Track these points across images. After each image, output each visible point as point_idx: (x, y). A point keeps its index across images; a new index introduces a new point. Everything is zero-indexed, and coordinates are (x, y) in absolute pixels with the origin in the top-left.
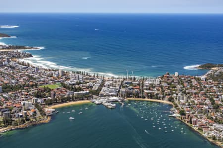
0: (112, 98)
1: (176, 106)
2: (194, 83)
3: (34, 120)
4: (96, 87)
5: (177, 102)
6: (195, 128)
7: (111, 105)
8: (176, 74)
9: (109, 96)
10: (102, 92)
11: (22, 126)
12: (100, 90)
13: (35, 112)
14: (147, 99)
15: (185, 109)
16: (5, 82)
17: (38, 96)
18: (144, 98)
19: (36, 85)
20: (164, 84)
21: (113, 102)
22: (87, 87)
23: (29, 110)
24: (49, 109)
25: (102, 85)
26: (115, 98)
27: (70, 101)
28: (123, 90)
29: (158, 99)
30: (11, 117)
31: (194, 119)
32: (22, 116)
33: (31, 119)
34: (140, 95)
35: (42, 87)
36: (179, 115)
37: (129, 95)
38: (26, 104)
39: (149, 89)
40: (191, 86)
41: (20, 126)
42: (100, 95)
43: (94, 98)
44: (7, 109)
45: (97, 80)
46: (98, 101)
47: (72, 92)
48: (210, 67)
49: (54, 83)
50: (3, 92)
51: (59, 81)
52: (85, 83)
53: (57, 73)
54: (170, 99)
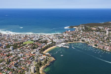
3: (49, 60)
31: (105, 47)
32: (43, 59)
36: (95, 46)
41: (46, 65)
42: (56, 43)
43: (56, 45)
44: (32, 58)
45: (44, 37)
46: (60, 46)
47: (44, 43)
48: (73, 27)
49: (27, 41)
50: (14, 49)
51: (28, 40)
52: (42, 39)
53: (22, 36)
54: (83, 41)
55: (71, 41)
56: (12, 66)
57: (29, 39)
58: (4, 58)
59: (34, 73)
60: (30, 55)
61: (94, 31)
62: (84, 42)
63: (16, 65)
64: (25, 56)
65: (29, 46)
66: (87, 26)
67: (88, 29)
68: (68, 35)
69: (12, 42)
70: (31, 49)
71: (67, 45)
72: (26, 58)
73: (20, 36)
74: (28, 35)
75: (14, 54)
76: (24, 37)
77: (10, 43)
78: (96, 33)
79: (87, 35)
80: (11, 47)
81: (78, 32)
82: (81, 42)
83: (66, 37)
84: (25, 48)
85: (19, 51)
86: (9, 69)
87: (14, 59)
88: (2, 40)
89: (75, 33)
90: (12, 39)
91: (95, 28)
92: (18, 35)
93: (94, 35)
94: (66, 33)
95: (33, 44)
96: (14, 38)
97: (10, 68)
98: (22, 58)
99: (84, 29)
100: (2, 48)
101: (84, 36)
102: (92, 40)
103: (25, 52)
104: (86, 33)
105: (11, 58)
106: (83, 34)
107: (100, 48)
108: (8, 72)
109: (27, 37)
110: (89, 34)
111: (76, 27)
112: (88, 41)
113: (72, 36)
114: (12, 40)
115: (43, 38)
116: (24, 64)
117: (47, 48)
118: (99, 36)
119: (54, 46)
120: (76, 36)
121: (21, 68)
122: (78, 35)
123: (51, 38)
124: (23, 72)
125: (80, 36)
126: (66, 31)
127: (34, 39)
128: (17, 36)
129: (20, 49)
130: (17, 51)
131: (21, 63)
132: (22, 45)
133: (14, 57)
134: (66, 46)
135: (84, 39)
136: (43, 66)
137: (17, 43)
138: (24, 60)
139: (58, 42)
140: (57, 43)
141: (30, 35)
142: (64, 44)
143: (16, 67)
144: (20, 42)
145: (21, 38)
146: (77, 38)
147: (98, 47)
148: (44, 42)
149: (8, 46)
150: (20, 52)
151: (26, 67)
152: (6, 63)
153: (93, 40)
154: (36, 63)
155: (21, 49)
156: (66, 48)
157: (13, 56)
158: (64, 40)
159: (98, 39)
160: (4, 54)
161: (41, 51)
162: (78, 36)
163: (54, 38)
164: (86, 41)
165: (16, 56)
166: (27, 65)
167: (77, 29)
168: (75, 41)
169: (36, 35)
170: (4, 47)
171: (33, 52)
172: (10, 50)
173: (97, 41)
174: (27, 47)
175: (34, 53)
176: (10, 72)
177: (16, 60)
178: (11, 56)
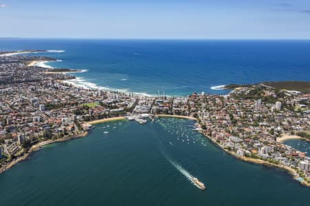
0: (143, 115)
1: (200, 121)
2: (218, 101)
3: (72, 134)
4: (130, 105)
5: (200, 118)
6: (214, 140)
7: (142, 121)
8: (203, 93)
9: (141, 113)
10: (135, 109)
11: (61, 140)
12: (134, 108)
13: (73, 127)
14: (174, 116)
15: (207, 124)
16: (48, 101)
17: (77, 113)
18: (172, 114)
19: (77, 104)
20: (191, 103)
21: (144, 118)
22: (123, 106)
23: (68, 125)
24: (87, 125)
25: (136, 103)
26: (146, 115)
27: (106, 118)
28: (154, 107)
29: (184, 115)
30: (51, 132)
31: (213, 133)
32: (61, 131)
33: (70, 133)
34: (169, 112)
35: (82, 105)
36: (201, 129)
37: (159, 112)
38: (66, 120)
39: (178, 107)
40: (215, 104)
43: (128, 115)
47: (108, 109)
50: (46, 110)
52: (121, 102)
59: (21, 144)
62: (197, 117)
80: (40, 106)
82: (191, 117)
84: (63, 112)
119: (122, 116)
120: (200, 105)
129: (53, 111)
136: (51, 140)
139: (139, 110)
140: (135, 113)
155: (57, 111)
173: (222, 121)
177: (23, 123)
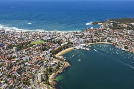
3: (62, 66)
8: (92, 28)
36: (125, 49)
38: (47, 56)
41: (58, 71)
42: (73, 44)
43: (73, 46)
44: (40, 62)
45: (59, 35)
46: (78, 47)
47: (58, 44)
48: (97, 23)
49: (36, 40)
50: (18, 50)
51: (38, 39)
52: (55, 38)
53: (30, 33)
54: (109, 41)
55: (94, 42)
56: (14, 72)
57: (38, 37)
58: (4, 61)
59: (42, 82)
60: (37, 59)
61: (125, 29)
62: (111, 42)
63: (19, 71)
64: (32, 60)
65: (37, 48)
66: (116, 22)
67: (118, 26)
68: (90, 34)
69: (17, 41)
70: (40, 51)
71: (88, 47)
72: (33, 62)
73: (28, 34)
74: (38, 32)
75: (18, 57)
76: (32, 36)
77: (14, 42)
78: (127, 32)
79: (115, 33)
80: (14, 48)
81: (104, 30)
82: (106, 43)
83: (86, 36)
84: (32, 50)
85: (24, 52)
86: (9, 76)
87: (17, 63)
88: (4, 38)
89: (99, 31)
90: (17, 37)
91: (126, 24)
92: (25, 32)
93: (125, 34)
94: (87, 31)
95: (43, 44)
96: (19, 37)
97: (10, 74)
98: (27, 62)
99: (112, 26)
100: (4, 49)
101: (111, 36)
102: (121, 41)
103: (32, 54)
104: (114, 31)
105: (13, 62)
106: (110, 33)
107: (131, 51)
108: (8, 80)
109: (36, 36)
110: (118, 33)
111: (101, 23)
112: (117, 41)
113: (95, 35)
114: (16, 39)
115: (57, 37)
116: (29, 71)
117: (60, 50)
118: (131, 35)
119: (70, 47)
120: (101, 35)
121: (26, 74)
122: (103, 33)
123: (67, 36)
124: (27, 80)
125: (106, 36)
126: (88, 28)
127: (45, 38)
128: (23, 34)
129: (26, 51)
130: (21, 53)
131: (26, 68)
132: (29, 45)
133: (17, 61)
134: (86, 48)
135: (111, 39)
136: (54, 73)
137: (23, 42)
138: (29, 64)
139: (76, 42)
140: (75, 44)
141: (40, 32)
142: (83, 45)
143: (19, 73)
144: (26, 42)
145: (28, 36)
146: (101, 37)
147: (128, 50)
148: (57, 42)
149: (11, 47)
150: (25, 54)
151: (32, 74)
152: (7, 69)
153: (123, 41)
154: (45, 70)
155: (28, 50)
156: (86, 50)
157: (17, 59)
158: (85, 40)
159: (130, 40)
160: (4, 57)
161: (53, 54)
162: (103, 35)
163: (71, 37)
164: (113, 42)
165: (21, 60)
166: (34, 71)
167: (102, 26)
168: (99, 41)
169: (48, 33)
170: (5, 48)
171: (42, 54)
172: (13, 52)
173: (129, 43)
174: (35, 48)
175: (43, 56)
176: (10, 80)
177: (20, 64)
178: (14, 59)
